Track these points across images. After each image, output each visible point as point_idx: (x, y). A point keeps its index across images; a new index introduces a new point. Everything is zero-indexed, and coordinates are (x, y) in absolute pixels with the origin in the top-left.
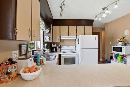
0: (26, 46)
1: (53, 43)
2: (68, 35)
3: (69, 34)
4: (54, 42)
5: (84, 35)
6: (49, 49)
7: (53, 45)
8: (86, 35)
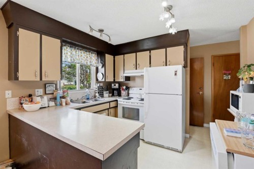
0: (54, 85)
1: (114, 82)
2: (136, 69)
3: (138, 66)
4: (116, 81)
5: (166, 65)
6: (108, 92)
7: (113, 85)
8: (169, 65)
